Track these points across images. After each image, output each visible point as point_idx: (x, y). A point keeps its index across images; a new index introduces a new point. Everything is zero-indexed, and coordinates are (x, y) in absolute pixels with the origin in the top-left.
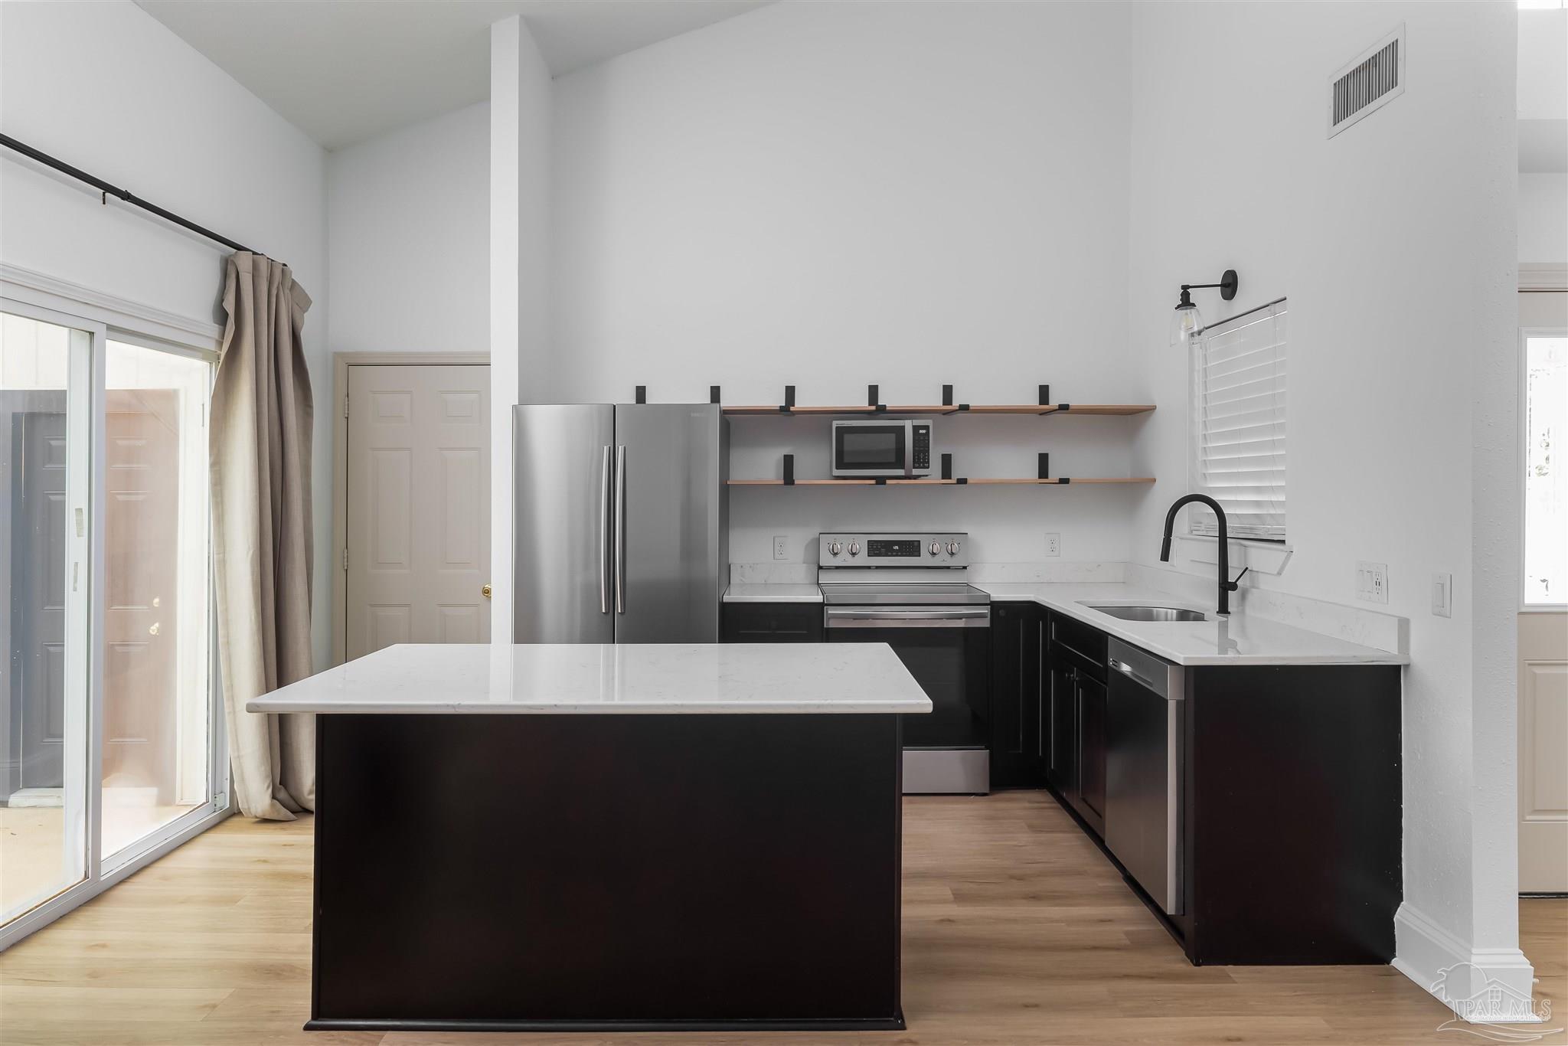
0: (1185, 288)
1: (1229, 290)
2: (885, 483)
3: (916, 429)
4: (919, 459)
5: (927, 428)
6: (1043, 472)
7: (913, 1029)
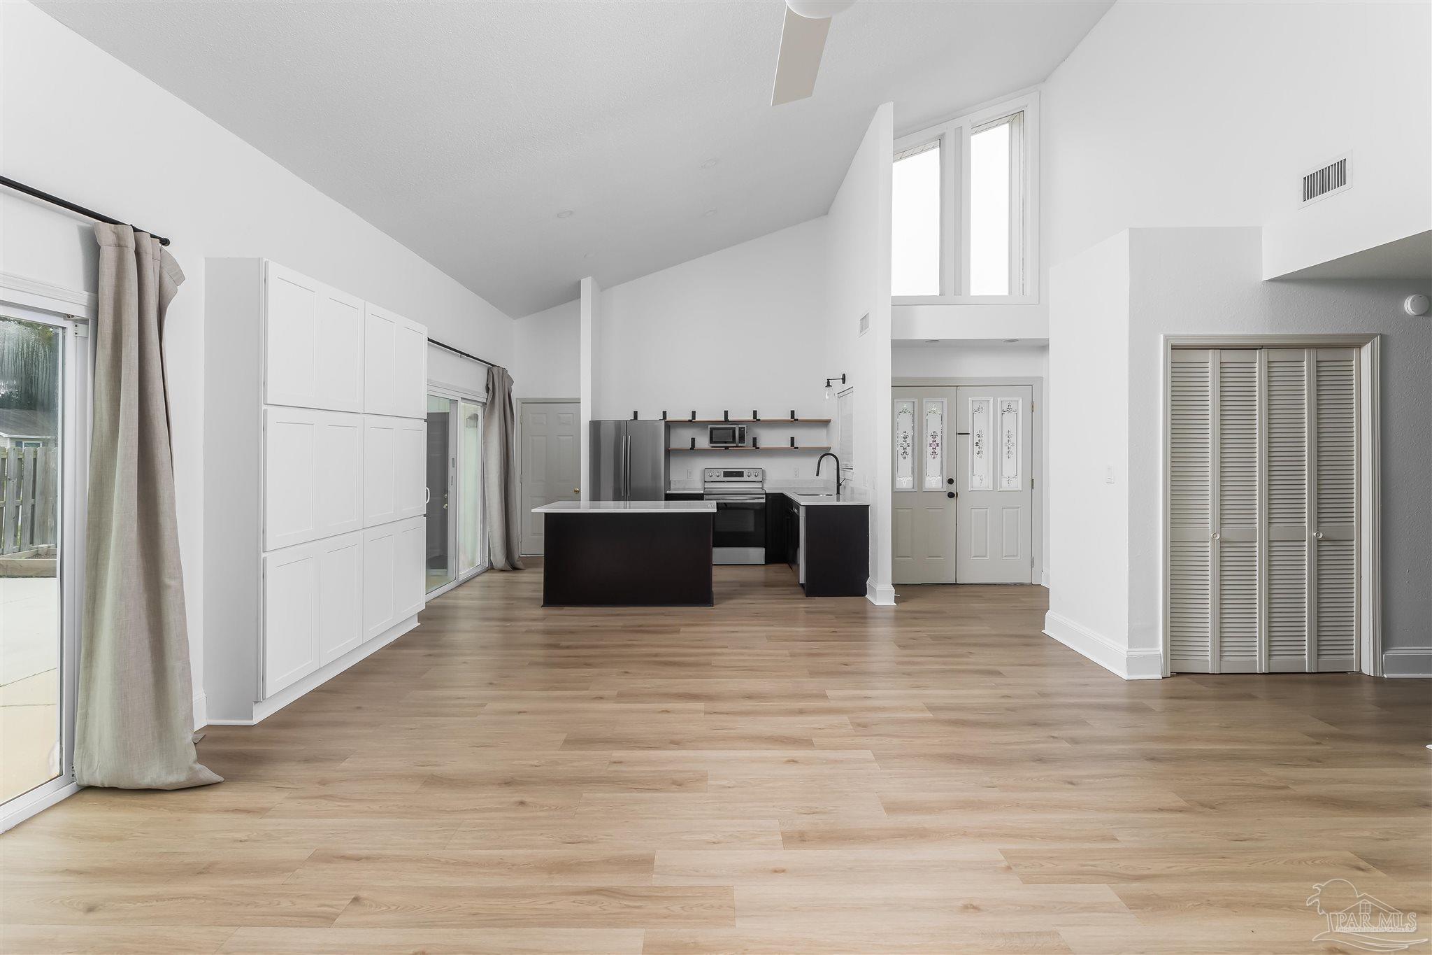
0: (829, 379)
1: (843, 380)
3: (740, 428)
5: (744, 428)
6: (792, 444)
7: (715, 607)
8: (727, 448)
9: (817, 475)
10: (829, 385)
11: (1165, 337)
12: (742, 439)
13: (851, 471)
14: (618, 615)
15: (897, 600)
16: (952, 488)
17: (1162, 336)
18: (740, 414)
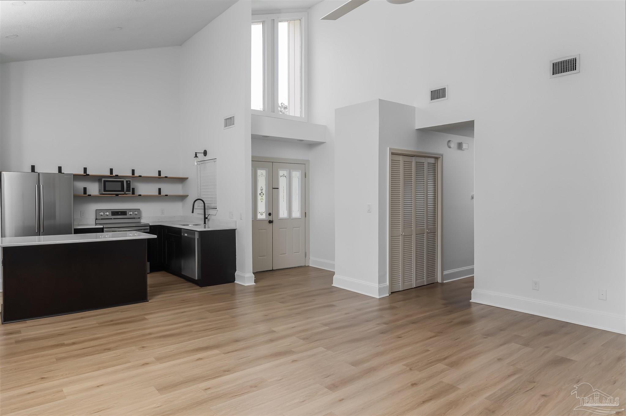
0: (196, 153)
1: (205, 154)
2: (118, 196)
3: (127, 181)
4: (128, 189)
5: (130, 181)
6: (160, 193)
7: (150, 301)
8: (117, 195)
9: (193, 212)
10: (196, 156)
11: (390, 148)
12: (128, 190)
13: (216, 209)
14: (82, 318)
15: (256, 281)
16: (270, 218)
17: (388, 148)
18: (123, 171)
